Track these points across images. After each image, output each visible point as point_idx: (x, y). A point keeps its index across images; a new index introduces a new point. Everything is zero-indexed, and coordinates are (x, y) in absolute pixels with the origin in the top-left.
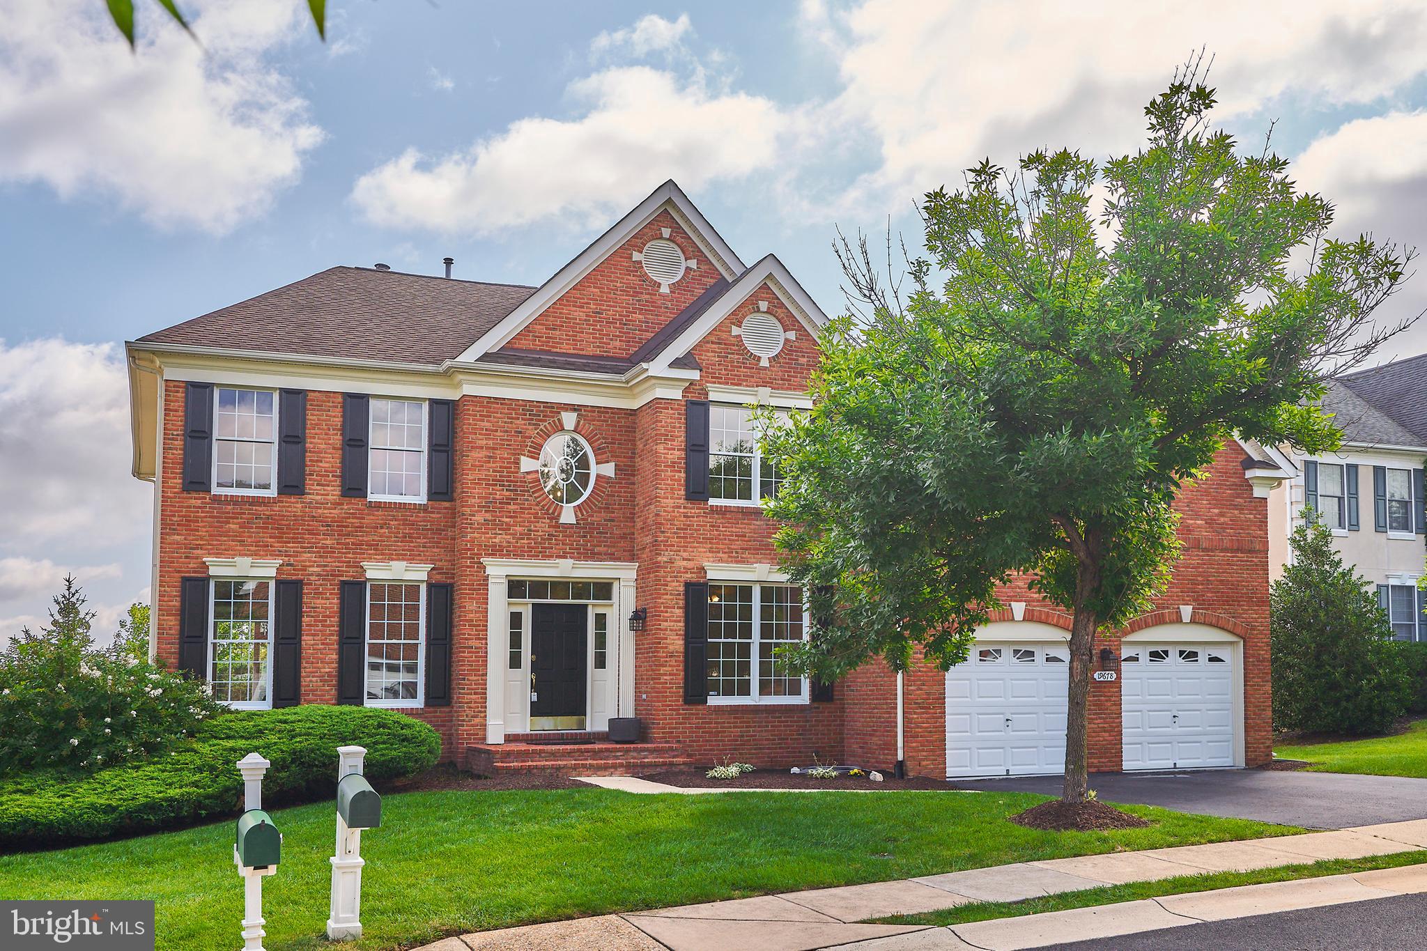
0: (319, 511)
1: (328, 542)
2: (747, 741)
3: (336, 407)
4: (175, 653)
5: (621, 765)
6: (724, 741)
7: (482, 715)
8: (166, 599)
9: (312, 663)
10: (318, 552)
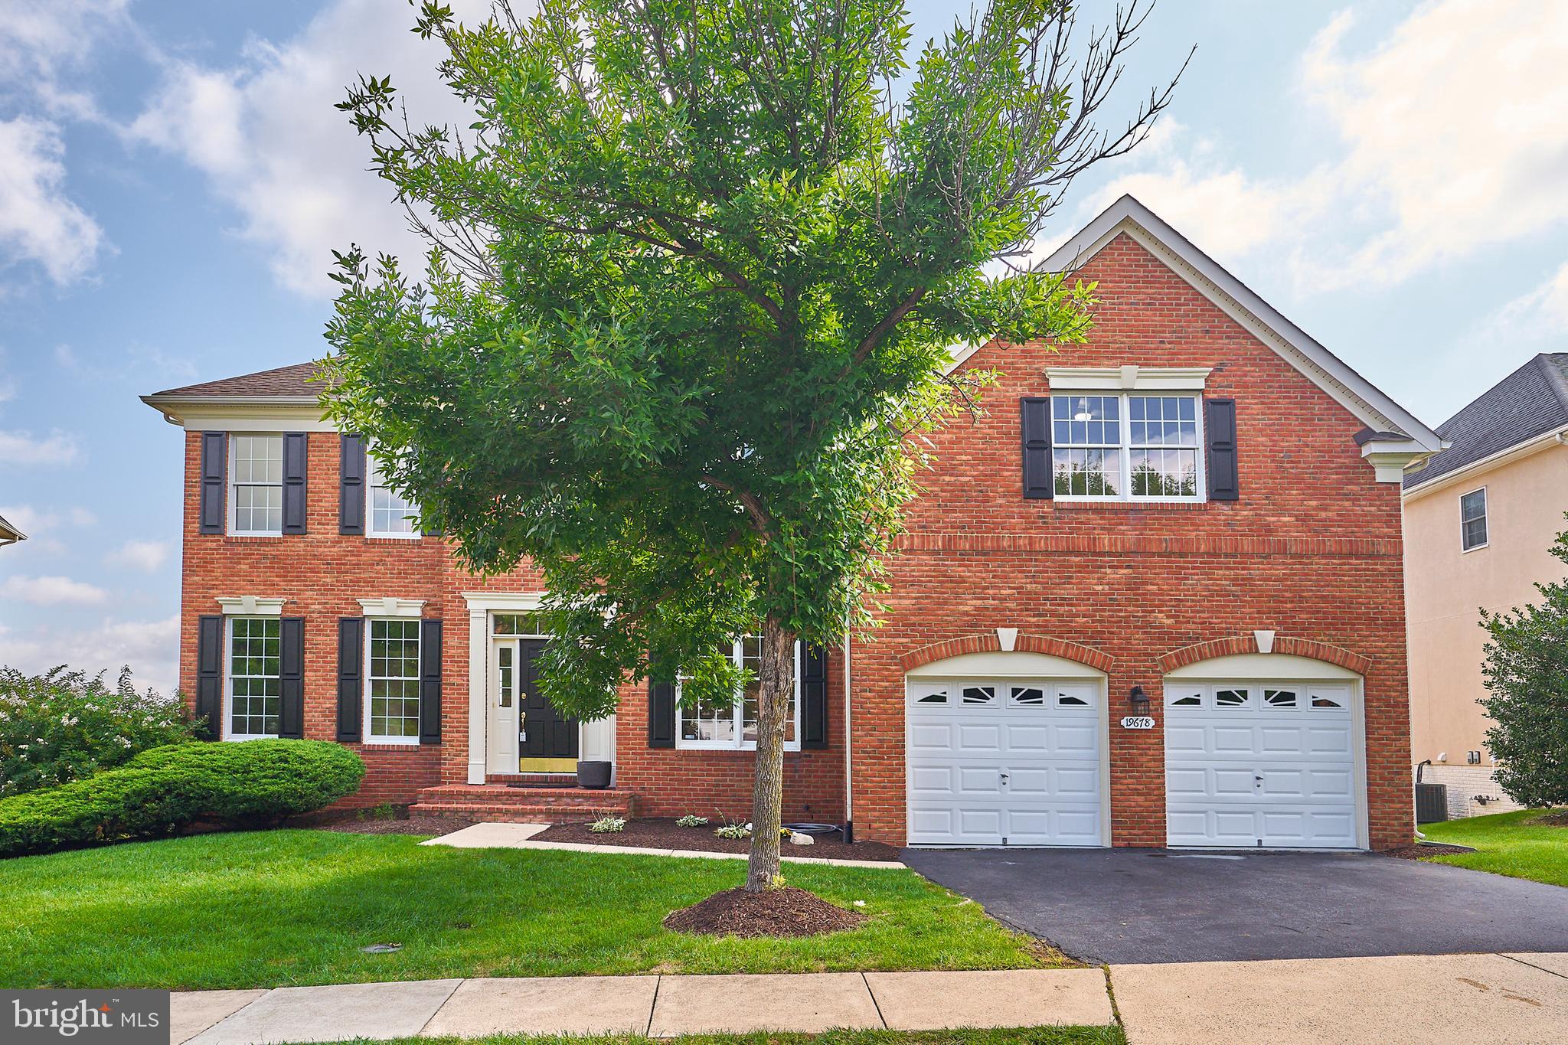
0: (320, 549)
1: (328, 580)
2: (723, 791)
3: (335, 447)
4: (194, 687)
5: (541, 812)
6: (696, 790)
7: (465, 754)
8: (186, 636)
9: (315, 698)
10: (320, 590)
